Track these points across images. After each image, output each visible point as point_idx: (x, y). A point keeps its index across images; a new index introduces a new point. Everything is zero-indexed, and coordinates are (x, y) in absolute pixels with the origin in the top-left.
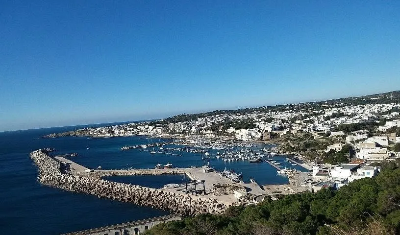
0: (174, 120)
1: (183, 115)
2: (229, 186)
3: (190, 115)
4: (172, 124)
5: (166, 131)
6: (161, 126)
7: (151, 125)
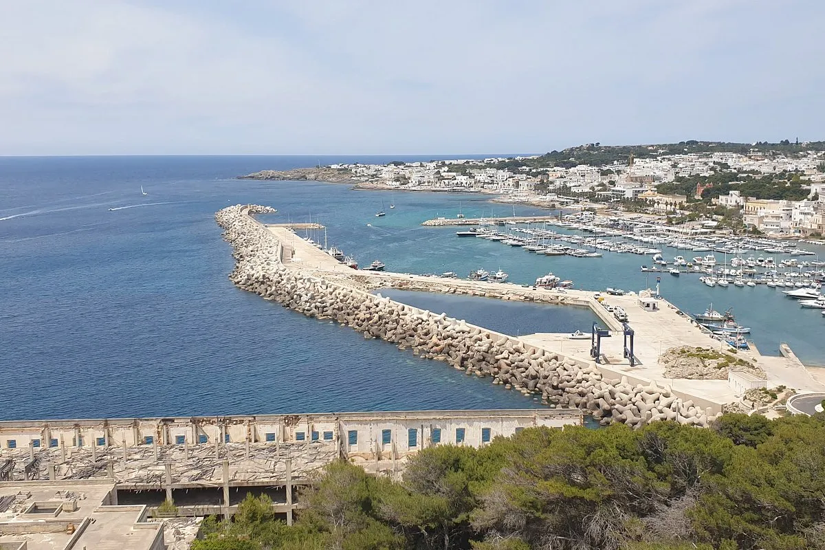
0: (564, 159)
1: (592, 147)
2: (716, 356)
3: (613, 148)
4: (560, 170)
5: (542, 187)
6: (528, 173)
7: (501, 166)
